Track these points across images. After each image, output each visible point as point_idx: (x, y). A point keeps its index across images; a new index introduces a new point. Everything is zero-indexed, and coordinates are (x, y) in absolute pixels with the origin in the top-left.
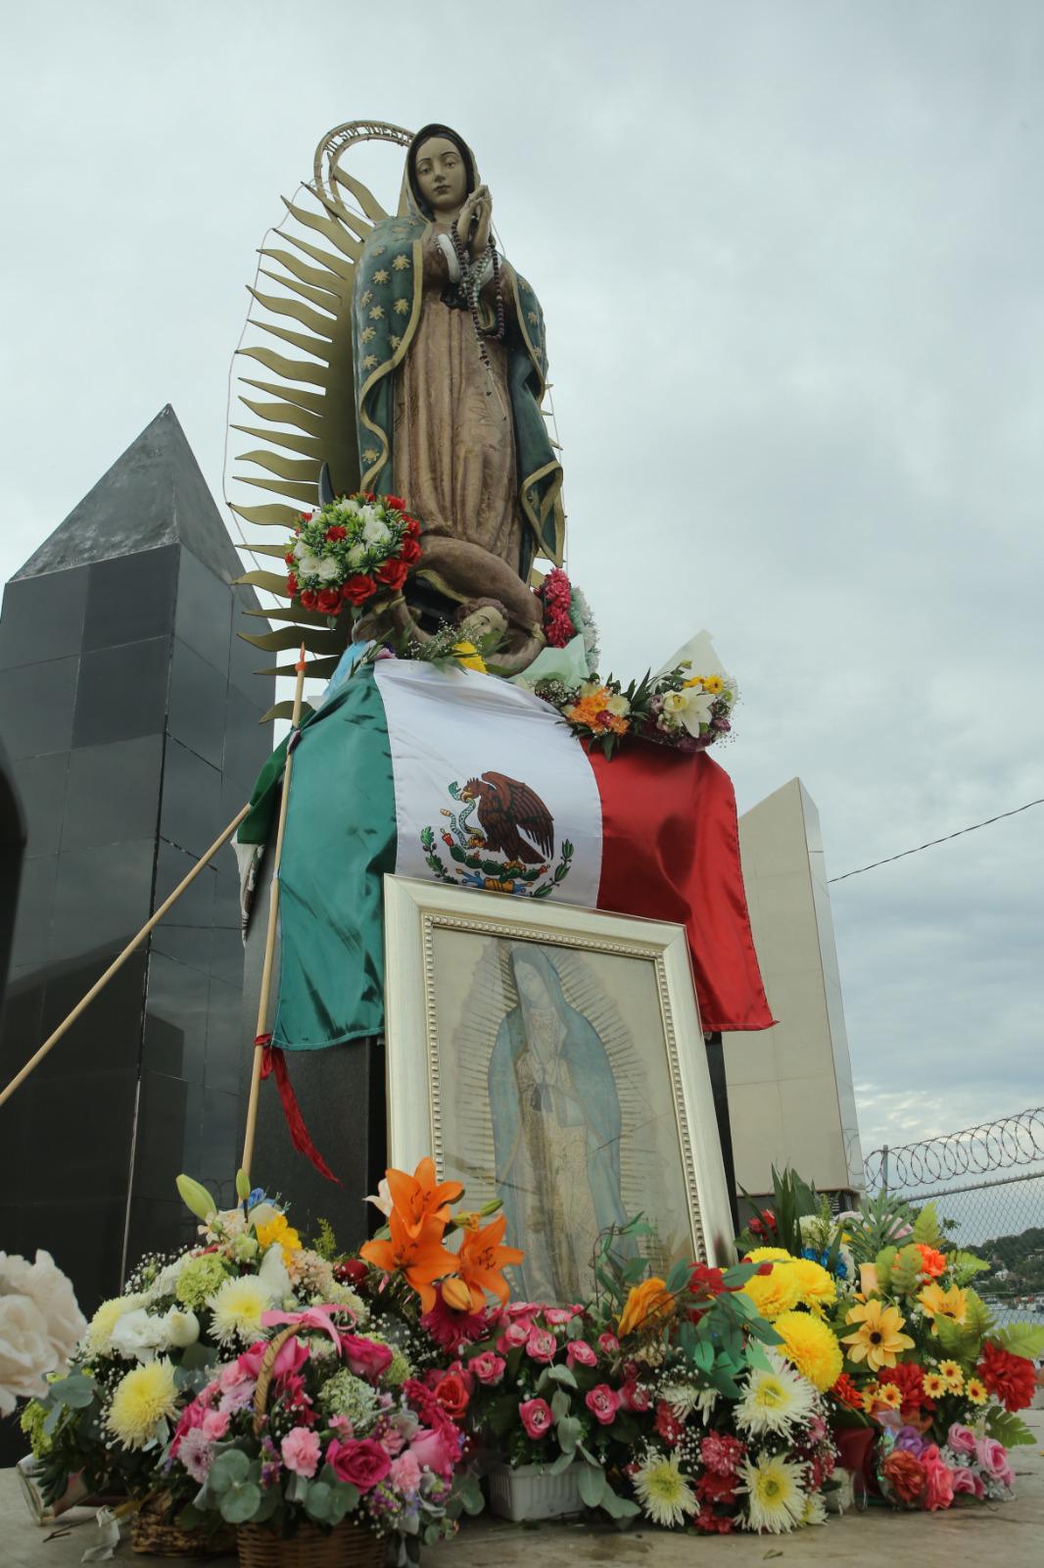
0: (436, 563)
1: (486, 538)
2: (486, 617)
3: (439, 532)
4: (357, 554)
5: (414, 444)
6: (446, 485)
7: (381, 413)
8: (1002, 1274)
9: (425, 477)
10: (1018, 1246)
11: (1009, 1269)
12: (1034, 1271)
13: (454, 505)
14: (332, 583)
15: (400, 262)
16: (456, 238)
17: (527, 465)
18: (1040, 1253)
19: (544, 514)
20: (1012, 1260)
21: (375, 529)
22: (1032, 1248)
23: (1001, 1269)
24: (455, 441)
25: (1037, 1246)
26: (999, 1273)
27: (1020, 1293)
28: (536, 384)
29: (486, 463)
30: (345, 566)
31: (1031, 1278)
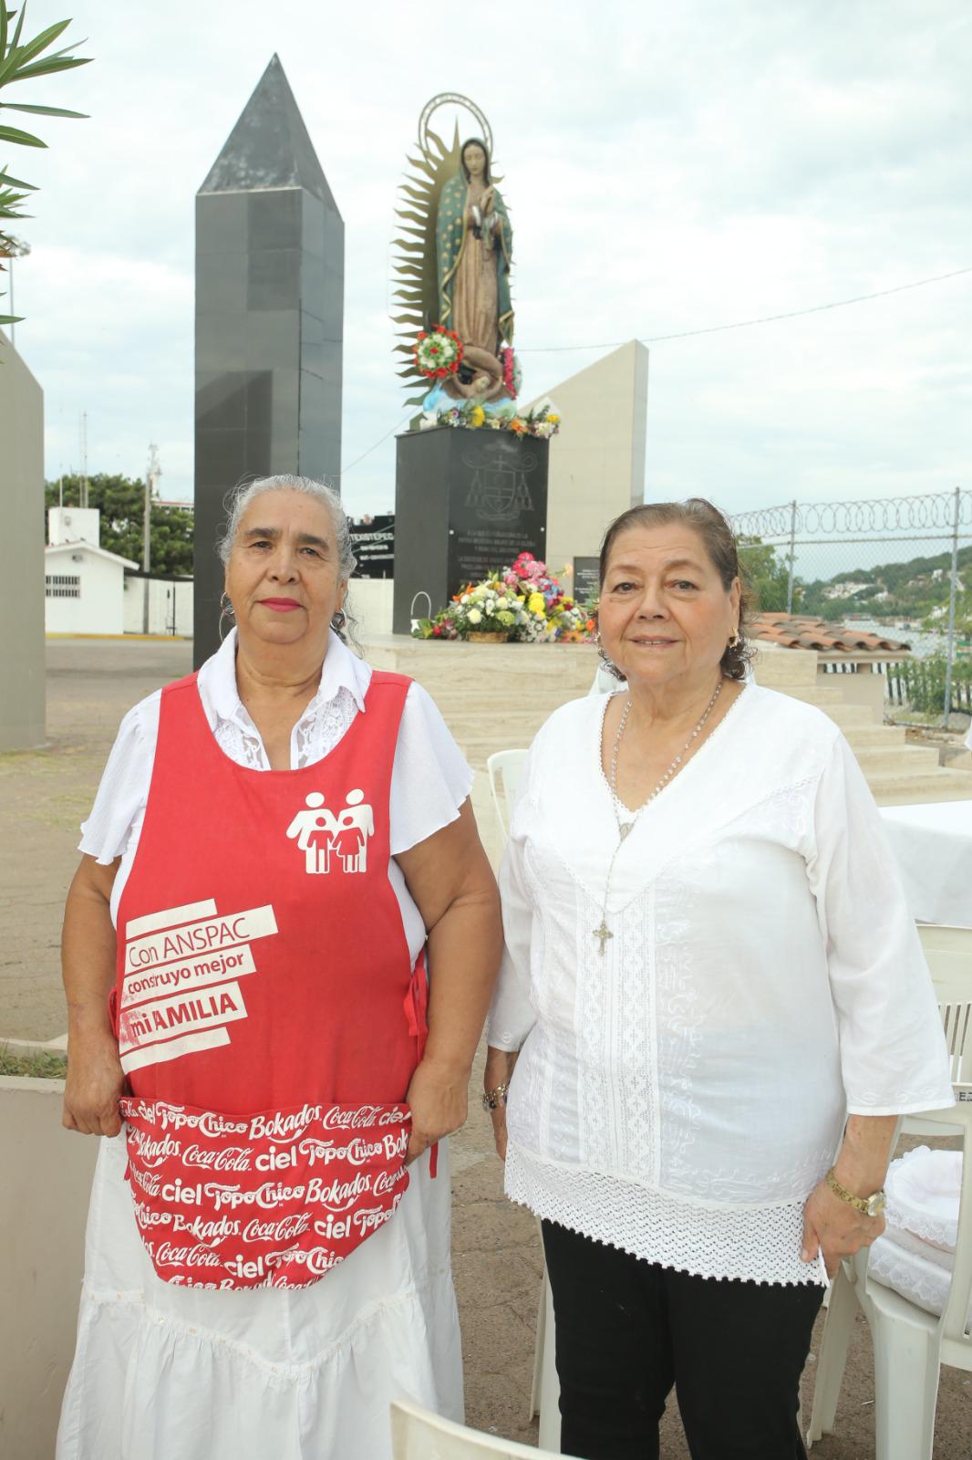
0: (466, 358)
1: (485, 345)
2: (482, 380)
3: (470, 344)
4: (442, 360)
5: (460, 304)
6: (472, 324)
7: (448, 291)
8: (882, 596)
9: (464, 322)
10: (901, 573)
11: (889, 592)
12: (911, 594)
13: (474, 334)
14: (433, 369)
15: (458, 221)
16: (480, 210)
17: (501, 311)
18: (922, 580)
19: (506, 329)
20: (895, 584)
21: (448, 349)
22: (916, 575)
23: (882, 591)
24: (475, 306)
25: (920, 573)
26: (880, 595)
27: (895, 613)
28: (507, 270)
29: (487, 316)
30: (437, 364)
31: (907, 601)
